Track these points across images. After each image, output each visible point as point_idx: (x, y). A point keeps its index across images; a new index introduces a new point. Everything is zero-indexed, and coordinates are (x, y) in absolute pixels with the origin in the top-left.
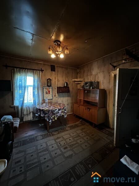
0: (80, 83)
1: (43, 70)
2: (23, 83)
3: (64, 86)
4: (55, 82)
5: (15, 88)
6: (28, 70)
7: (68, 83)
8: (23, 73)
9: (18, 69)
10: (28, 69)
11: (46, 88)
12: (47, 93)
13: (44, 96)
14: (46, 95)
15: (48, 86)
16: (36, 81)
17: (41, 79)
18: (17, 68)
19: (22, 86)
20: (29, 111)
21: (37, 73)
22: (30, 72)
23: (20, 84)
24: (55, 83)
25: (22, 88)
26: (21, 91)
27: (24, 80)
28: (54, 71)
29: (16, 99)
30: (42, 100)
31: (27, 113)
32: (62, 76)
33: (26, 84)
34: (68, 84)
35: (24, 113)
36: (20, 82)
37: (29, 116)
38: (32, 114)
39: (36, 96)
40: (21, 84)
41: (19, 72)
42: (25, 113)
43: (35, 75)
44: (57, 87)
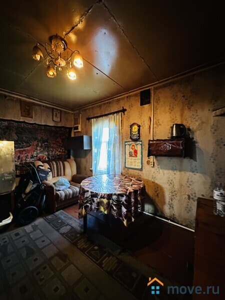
1: (126, 110)
3: (171, 137)
14: (129, 160)
15: (133, 140)
21: (113, 119)
24: (150, 132)
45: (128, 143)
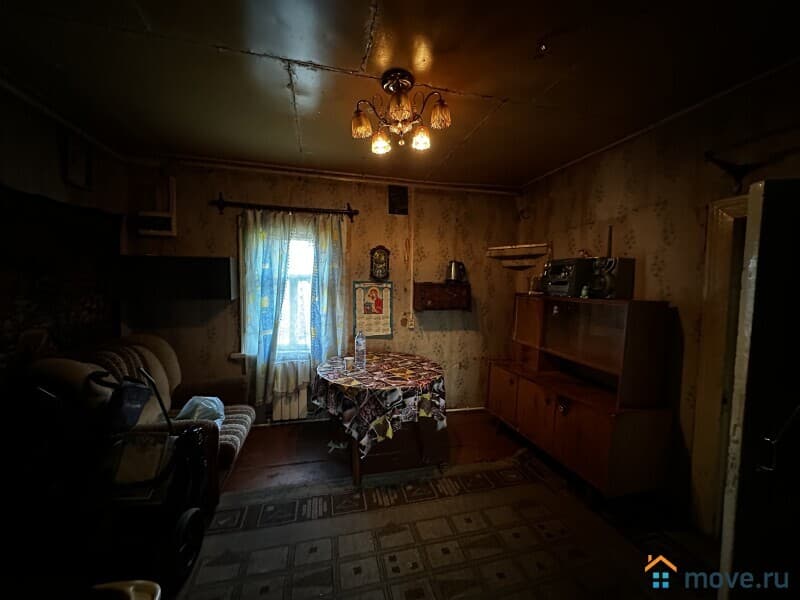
0: (526, 262)
1: (356, 213)
2: (276, 268)
3: (448, 281)
4: (407, 261)
5: (249, 289)
6: (297, 215)
7: (468, 267)
8: (275, 227)
9: (259, 214)
10: (296, 210)
11: (366, 289)
12: (368, 311)
13: (358, 321)
14: (363, 320)
15: (375, 279)
16: (325, 257)
17: (344, 250)
18: (255, 207)
19: (272, 279)
20: (292, 381)
21: (329, 227)
22: (302, 221)
23: (263, 270)
24: (407, 267)
25: (271, 286)
26: (266, 298)
27: (281, 257)
28: (405, 212)
29: (249, 329)
30: (347, 337)
31: (288, 387)
32: (441, 235)
33: (285, 273)
34: (464, 269)
35: (276, 389)
36: (264, 262)
37: (294, 403)
38: (304, 393)
39: (323, 319)
40: (266, 273)
41: (264, 222)
42: (278, 389)
43: (322, 235)
44: (415, 284)
45: (362, 285)
